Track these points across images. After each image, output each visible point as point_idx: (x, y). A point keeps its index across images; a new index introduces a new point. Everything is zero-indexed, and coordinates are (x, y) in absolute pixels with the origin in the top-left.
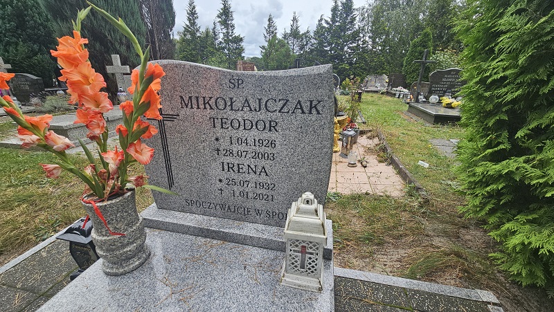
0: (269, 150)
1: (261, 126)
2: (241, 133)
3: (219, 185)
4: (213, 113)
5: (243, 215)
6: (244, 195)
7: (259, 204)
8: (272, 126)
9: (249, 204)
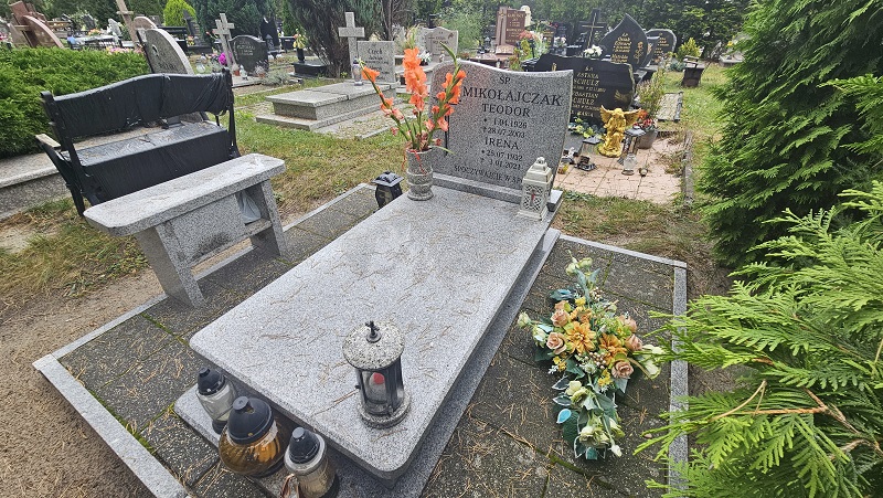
0: (521, 130)
1: (518, 112)
2: (503, 117)
3: (481, 155)
4: (485, 101)
5: (496, 179)
6: (499, 164)
7: (508, 172)
8: (526, 112)
9: (502, 171)
